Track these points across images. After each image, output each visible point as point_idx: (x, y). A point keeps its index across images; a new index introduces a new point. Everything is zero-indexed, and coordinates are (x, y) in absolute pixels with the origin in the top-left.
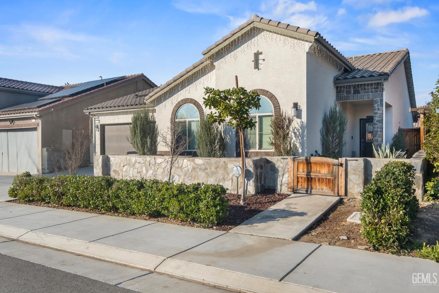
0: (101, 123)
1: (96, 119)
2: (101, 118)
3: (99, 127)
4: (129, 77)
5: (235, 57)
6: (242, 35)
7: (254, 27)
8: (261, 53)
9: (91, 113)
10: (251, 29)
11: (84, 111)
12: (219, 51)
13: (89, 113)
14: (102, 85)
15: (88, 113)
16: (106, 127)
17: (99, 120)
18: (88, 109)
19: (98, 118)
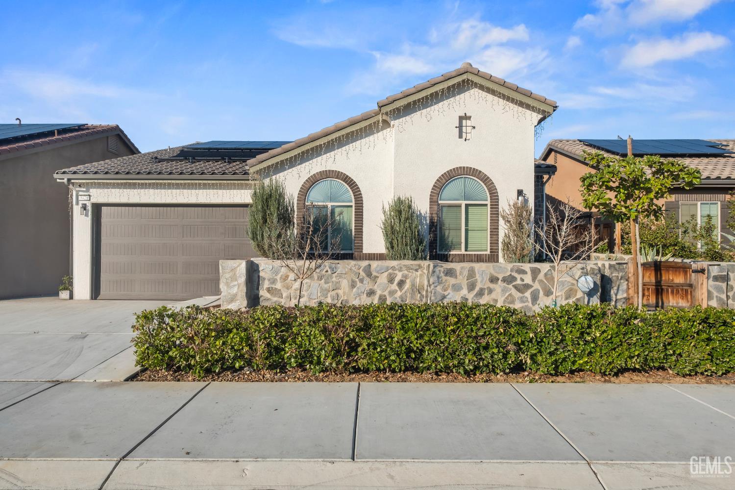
0: (94, 200)
1: (80, 193)
2: (93, 191)
3: (89, 208)
4: (94, 127)
5: (429, 117)
6: (449, 88)
7: (468, 80)
8: (469, 118)
9: (72, 181)
10: (463, 81)
11: (55, 176)
12: (409, 104)
13: (69, 180)
14: (51, 133)
15: (65, 181)
16: (104, 209)
17: (89, 195)
18: (64, 173)
19: (88, 191)
